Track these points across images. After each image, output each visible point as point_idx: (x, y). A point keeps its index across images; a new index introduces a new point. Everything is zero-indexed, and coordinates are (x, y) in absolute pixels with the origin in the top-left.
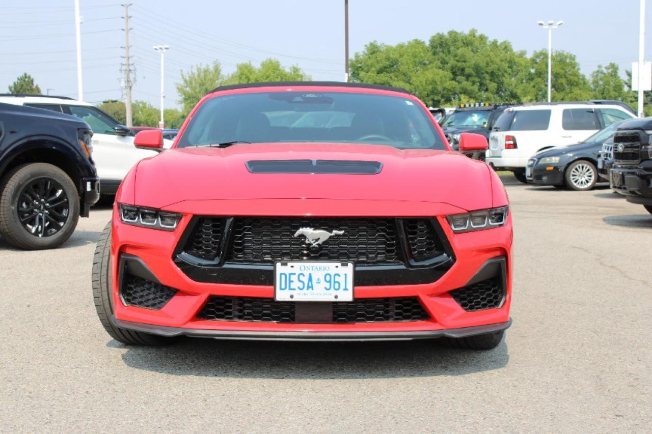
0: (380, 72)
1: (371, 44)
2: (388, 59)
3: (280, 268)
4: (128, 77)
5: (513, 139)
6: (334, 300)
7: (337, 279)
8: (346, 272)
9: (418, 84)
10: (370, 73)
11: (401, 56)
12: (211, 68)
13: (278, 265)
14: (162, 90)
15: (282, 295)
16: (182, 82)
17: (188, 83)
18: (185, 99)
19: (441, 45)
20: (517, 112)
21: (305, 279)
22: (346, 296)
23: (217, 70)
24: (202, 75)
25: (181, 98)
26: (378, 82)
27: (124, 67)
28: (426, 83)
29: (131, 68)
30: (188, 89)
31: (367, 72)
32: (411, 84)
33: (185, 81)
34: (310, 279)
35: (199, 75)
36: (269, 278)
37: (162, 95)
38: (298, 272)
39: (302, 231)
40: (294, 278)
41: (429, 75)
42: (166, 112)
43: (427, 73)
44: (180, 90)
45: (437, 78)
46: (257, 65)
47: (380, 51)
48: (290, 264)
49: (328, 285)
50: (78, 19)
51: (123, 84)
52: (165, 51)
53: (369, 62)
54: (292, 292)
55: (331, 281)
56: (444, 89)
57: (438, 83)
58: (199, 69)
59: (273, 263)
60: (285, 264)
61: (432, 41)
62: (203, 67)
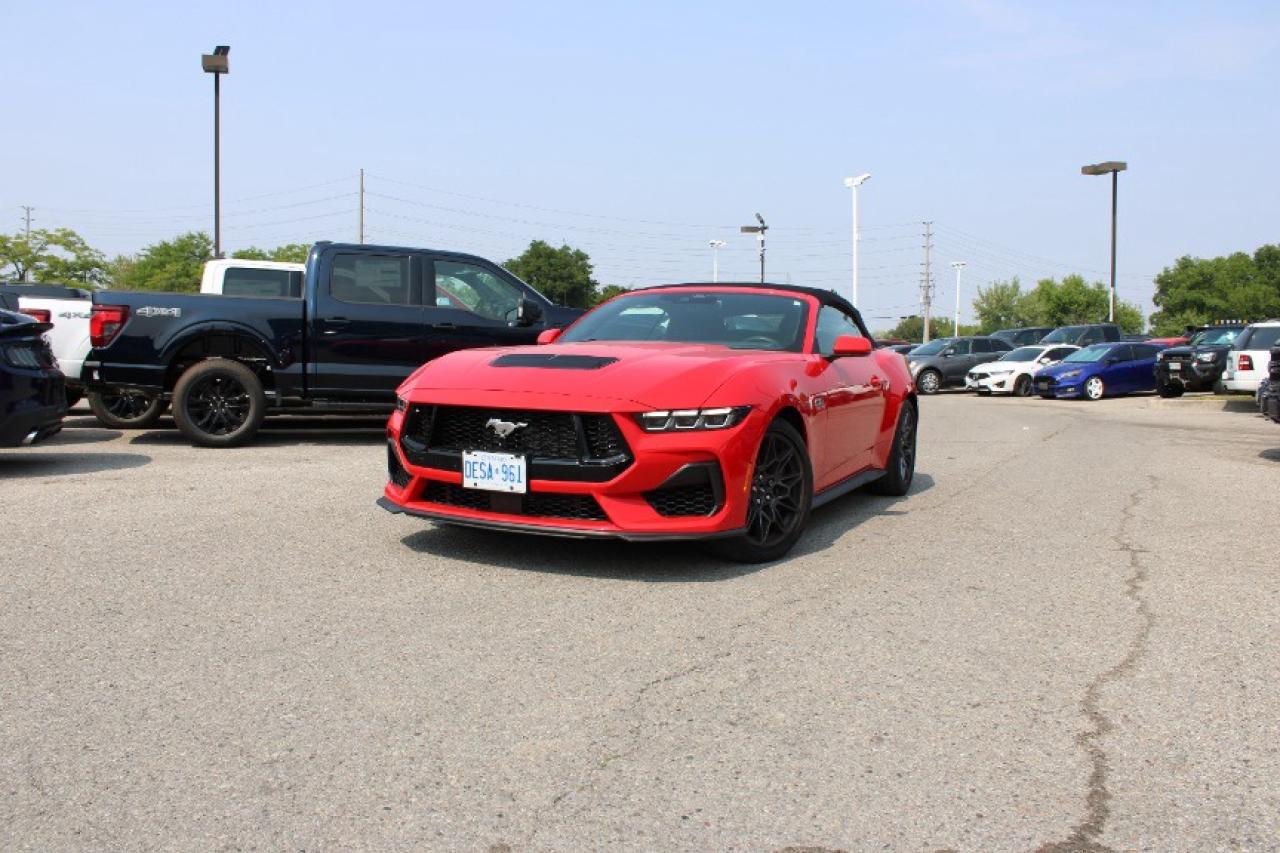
0: (1192, 288)
1: (1183, 258)
2: (1202, 274)
3: (466, 457)
4: (927, 294)
5: (1248, 358)
6: (509, 490)
7: (513, 470)
8: (520, 463)
9: (1236, 301)
10: (1179, 290)
11: (1217, 270)
12: (1010, 284)
13: (464, 453)
14: (958, 307)
15: (468, 483)
16: (978, 298)
17: (986, 299)
18: (982, 315)
19: (1269, 258)
20: (1257, 329)
21: (486, 469)
22: (521, 488)
23: (1016, 286)
24: (999, 291)
25: (977, 314)
26: (1189, 299)
27: (924, 284)
28: (1246, 300)
29: (931, 283)
30: (984, 305)
31: (1177, 288)
32: (1227, 301)
33: (982, 297)
34: (490, 469)
35: (996, 291)
36: (457, 465)
37: (957, 311)
38: (480, 461)
39: (492, 421)
40: (477, 467)
41: (1249, 291)
42: (960, 328)
43: (1247, 289)
44: (977, 305)
45: (1260, 295)
46: (1059, 281)
47: (1192, 266)
48: (474, 453)
49: (504, 476)
50: (855, 237)
51: (922, 300)
52: (961, 267)
53: (1179, 278)
54: (475, 481)
55: (508, 473)
56: (1269, 306)
57: (1262, 300)
58: (996, 284)
59: (460, 452)
60: (469, 453)
61: (1257, 254)
62: (1001, 283)
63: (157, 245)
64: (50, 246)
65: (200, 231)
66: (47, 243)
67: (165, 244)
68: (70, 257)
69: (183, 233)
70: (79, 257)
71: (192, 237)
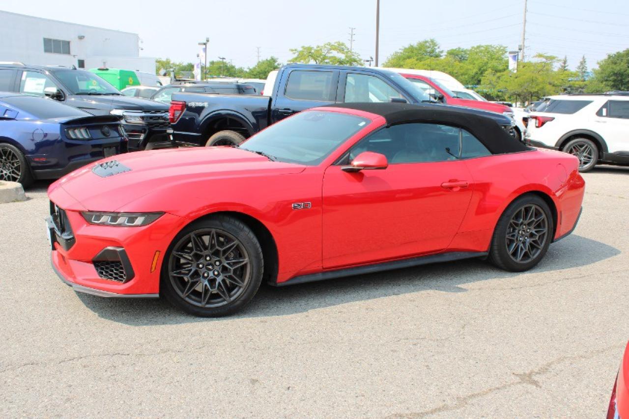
63: (407, 46)
64: (332, 51)
65: (432, 38)
66: (331, 49)
67: (412, 46)
68: (342, 56)
69: (422, 40)
70: (346, 56)
71: (426, 42)
